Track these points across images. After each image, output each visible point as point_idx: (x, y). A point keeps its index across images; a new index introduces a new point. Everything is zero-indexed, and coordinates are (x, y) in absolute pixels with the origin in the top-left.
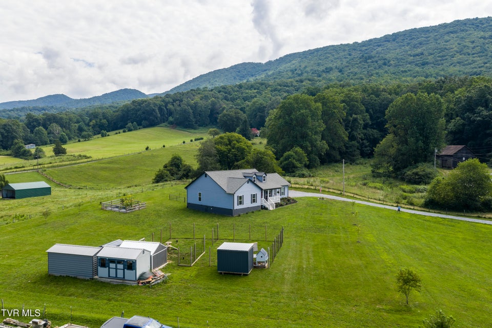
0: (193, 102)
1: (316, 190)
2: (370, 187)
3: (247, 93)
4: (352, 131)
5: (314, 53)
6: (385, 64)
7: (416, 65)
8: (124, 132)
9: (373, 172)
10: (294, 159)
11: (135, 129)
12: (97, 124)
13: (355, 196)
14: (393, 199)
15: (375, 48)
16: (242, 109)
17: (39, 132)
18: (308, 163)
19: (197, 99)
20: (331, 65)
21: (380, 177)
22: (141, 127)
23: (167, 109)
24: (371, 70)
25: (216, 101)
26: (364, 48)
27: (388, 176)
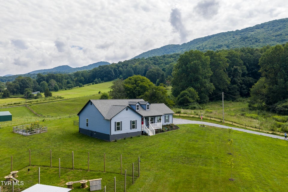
0: (134, 66)
1: (199, 119)
2: (247, 117)
3: (168, 60)
4: (233, 77)
5: (211, 37)
6: (256, 42)
7: (278, 41)
8: (93, 84)
9: (249, 106)
10: (188, 96)
11: (100, 82)
12: (78, 80)
13: (234, 124)
14: (268, 127)
15: (250, 33)
16: (163, 70)
17: (43, 84)
18: (199, 99)
19: (137, 64)
20: (221, 44)
21: (256, 110)
22: (103, 81)
23: (119, 70)
24: (248, 45)
25: (149, 65)
26: (243, 33)
27: (261, 109)
